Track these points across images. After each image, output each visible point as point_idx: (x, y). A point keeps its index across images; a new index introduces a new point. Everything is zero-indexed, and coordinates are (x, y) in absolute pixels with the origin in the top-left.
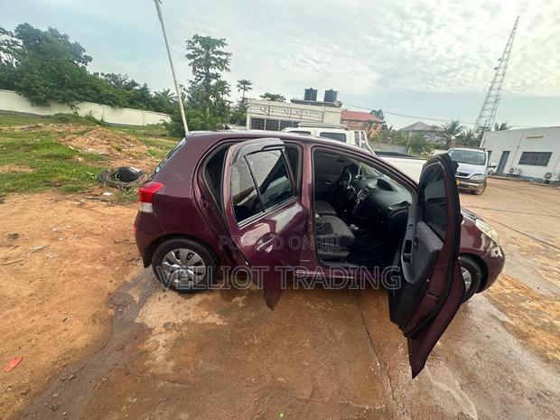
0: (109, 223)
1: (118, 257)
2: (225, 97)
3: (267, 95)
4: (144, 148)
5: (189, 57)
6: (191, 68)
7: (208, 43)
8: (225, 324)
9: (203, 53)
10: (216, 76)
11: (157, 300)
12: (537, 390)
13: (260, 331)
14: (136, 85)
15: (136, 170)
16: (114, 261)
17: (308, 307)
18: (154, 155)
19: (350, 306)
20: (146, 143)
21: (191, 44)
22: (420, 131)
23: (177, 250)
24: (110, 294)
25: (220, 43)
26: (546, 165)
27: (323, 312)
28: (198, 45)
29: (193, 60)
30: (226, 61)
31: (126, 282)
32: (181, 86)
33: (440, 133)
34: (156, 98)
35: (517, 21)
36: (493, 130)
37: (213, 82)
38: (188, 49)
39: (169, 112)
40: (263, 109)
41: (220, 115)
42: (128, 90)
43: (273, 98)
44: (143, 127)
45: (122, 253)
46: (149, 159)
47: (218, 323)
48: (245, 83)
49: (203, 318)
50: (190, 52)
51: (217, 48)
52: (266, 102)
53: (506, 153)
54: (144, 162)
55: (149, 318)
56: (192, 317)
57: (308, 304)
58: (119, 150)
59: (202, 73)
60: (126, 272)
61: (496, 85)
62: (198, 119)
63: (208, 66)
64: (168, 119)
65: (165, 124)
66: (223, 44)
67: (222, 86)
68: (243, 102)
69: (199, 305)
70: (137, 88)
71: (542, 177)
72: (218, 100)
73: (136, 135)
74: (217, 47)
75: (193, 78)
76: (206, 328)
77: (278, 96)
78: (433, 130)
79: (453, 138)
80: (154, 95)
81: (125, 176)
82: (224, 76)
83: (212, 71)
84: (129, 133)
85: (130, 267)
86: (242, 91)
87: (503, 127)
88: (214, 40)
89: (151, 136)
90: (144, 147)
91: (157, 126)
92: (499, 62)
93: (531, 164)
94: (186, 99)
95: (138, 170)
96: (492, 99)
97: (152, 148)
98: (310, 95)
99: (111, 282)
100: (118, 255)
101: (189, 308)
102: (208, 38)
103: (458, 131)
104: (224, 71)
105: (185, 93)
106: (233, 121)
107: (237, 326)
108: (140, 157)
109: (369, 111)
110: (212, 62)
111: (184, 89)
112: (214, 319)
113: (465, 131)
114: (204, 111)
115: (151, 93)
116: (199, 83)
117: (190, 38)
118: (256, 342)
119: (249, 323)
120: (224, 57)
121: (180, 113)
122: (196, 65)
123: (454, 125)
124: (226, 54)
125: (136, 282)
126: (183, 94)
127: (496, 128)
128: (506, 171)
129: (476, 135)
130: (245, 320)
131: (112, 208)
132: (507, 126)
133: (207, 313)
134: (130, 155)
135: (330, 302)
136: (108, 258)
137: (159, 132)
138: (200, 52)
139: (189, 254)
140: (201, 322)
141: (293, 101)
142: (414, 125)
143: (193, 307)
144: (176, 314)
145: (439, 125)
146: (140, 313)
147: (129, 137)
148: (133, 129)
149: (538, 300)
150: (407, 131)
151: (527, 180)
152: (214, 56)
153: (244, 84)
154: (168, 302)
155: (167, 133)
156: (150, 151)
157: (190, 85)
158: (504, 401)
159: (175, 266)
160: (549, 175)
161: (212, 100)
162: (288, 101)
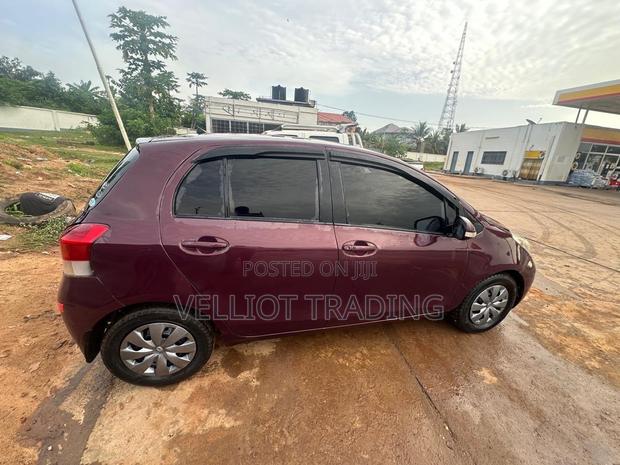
0: (11, 288)
1: (35, 346)
2: (172, 93)
3: (227, 93)
4: (60, 163)
5: (116, 37)
6: (121, 53)
7: (143, 21)
8: (238, 423)
9: (136, 33)
10: (159, 65)
11: (118, 408)
12: (597, 411)
13: (291, 423)
14: (37, 74)
15: (50, 196)
16: (28, 353)
17: (341, 365)
18: (79, 172)
19: (389, 351)
20: (62, 154)
21: (116, 21)
22: (392, 134)
23: (145, 327)
24: (24, 420)
25: (160, 21)
26: (502, 163)
27: (362, 367)
28: (127, 22)
29: (122, 42)
30: (170, 46)
31: (55, 390)
32: (108, 77)
33: (410, 136)
34: (70, 93)
35: (466, 26)
36: (455, 131)
37: (155, 73)
38: (113, 26)
39: (94, 111)
40: (226, 108)
41: (169, 116)
42: (23, 80)
43: (236, 96)
44: (55, 133)
45: (42, 337)
46: (71, 178)
47: (227, 426)
48: (197, 76)
49: (202, 422)
50: (117, 30)
51: (156, 29)
52: (228, 100)
53: (470, 154)
54: (64, 183)
55: (108, 448)
56: (184, 425)
57: (341, 360)
58: (18, 167)
59: (138, 60)
60: (52, 370)
61: (453, 89)
62: (139, 121)
63: (145, 51)
64: (94, 122)
65: (90, 127)
66: (164, 24)
67: (167, 79)
68: (197, 99)
69: (191, 399)
70: (38, 78)
71: (500, 174)
72: (164, 97)
73: (46, 143)
74: (155, 27)
75: (125, 66)
76: (211, 439)
77: (241, 94)
78: (404, 132)
79: (422, 139)
80: (67, 88)
81: (33, 206)
82: (169, 65)
83: (151, 57)
84: (33, 142)
85: (59, 358)
86: (194, 86)
87: (462, 129)
88: (151, 17)
89: (71, 144)
90: (61, 160)
91: (78, 131)
92: (453, 66)
93: (491, 163)
94: (118, 95)
95: (55, 197)
96: (450, 102)
97: (74, 162)
98: (279, 93)
99: (25, 395)
100: (34, 340)
101: (175, 411)
102: (141, 13)
103: (426, 133)
104: (169, 58)
105: (115, 87)
106: (186, 124)
107: (256, 422)
108: (55, 175)
109: (341, 113)
110: (151, 46)
111: (113, 82)
112: (220, 419)
113: (432, 133)
114: (147, 110)
115: (63, 85)
116: (135, 73)
117: (115, 10)
118: (290, 442)
119: (272, 413)
120: (167, 41)
121: (113, 113)
122: (127, 49)
123: (423, 126)
124: (170, 37)
125: (74, 384)
126: (111, 88)
127: (457, 130)
128: (472, 170)
129: (441, 137)
130: (266, 408)
131: (13, 261)
132: (466, 127)
133: (206, 412)
134: (37, 174)
135: (365, 352)
136: (15, 350)
137: (81, 139)
138: (131, 32)
139: (166, 329)
140: (199, 431)
141: (259, 100)
142: (387, 127)
143: (182, 407)
144: (157, 426)
145: (409, 127)
146: (90, 443)
147: (33, 147)
148: (38, 137)
149: (552, 302)
150: (380, 133)
151: (489, 178)
152: (153, 38)
153: (196, 78)
154: (140, 407)
155: (94, 140)
156: (71, 166)
157: (121, 76)
158: (581, 437)
159: (144, 350)
160: (505, 172)
161: (157, 96)
162: (254, 99)
